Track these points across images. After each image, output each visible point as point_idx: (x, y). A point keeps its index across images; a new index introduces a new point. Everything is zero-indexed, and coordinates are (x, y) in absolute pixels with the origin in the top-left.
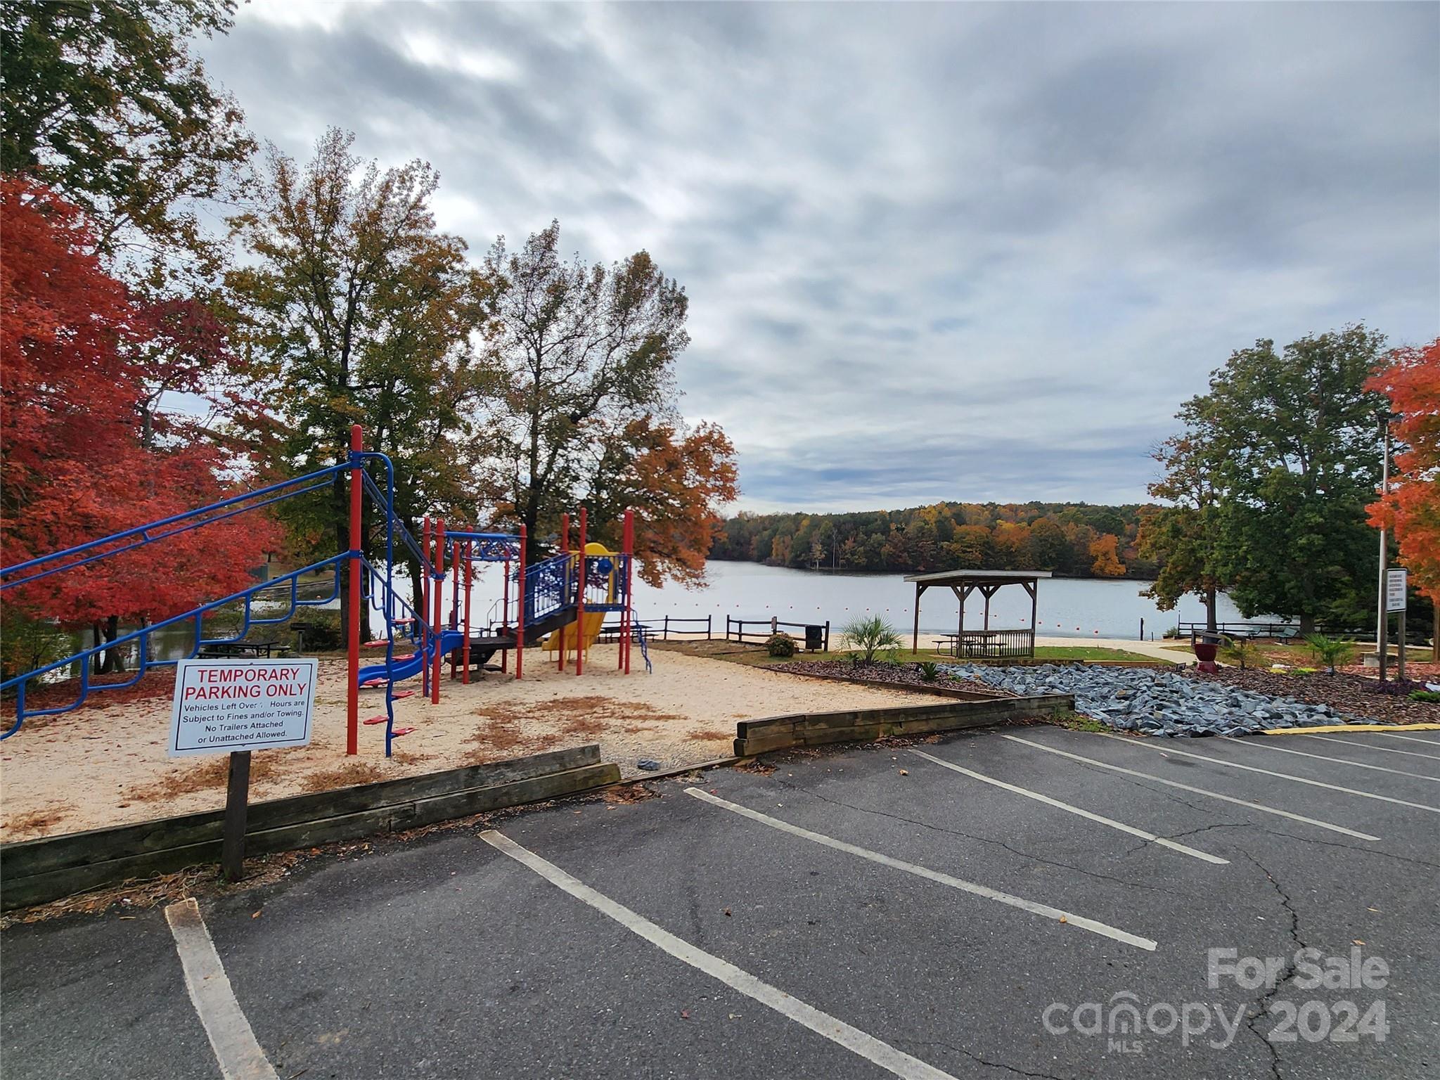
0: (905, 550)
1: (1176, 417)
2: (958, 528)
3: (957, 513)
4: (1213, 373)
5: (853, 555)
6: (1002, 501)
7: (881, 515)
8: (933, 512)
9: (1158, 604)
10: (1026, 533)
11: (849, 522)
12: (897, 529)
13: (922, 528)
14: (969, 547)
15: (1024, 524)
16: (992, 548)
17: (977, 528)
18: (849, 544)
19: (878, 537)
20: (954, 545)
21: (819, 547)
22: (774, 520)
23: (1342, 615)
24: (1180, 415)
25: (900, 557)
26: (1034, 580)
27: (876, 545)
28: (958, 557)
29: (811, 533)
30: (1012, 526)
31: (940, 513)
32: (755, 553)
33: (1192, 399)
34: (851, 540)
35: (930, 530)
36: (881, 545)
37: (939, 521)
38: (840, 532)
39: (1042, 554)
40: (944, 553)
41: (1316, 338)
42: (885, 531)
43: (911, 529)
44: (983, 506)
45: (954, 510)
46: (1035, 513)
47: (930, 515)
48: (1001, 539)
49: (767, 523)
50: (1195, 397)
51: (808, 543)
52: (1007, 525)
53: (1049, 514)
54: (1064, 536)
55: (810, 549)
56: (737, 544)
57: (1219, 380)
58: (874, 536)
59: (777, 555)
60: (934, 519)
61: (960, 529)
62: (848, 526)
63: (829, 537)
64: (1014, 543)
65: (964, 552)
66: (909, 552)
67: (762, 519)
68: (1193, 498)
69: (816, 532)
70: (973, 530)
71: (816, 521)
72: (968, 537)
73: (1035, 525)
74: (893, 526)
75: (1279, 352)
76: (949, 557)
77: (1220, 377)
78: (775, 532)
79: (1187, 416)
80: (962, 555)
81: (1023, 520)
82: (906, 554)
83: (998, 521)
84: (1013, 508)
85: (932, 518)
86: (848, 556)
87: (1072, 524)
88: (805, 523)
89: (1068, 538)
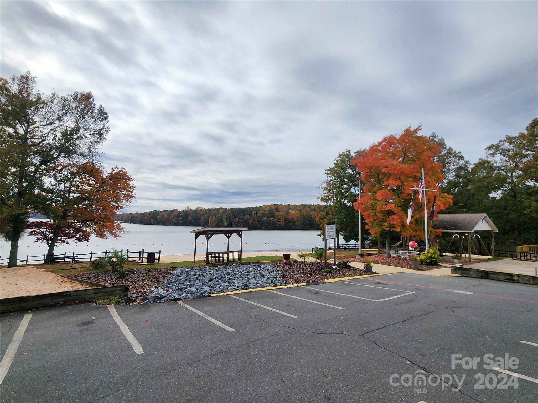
0: (258, 221)
1: (324, 174)
2: (276, 213)
3: (276, 208)
4: (334, 160)
5: (238, 223)
6: (292, 204)
7: (250, 209)
8: (268, 207)
9: (323, 239)
10: (298, 215)
11: (237, 211)
12: (255, 214)
13: (264, 213)
14: (280, 220)
15: (298, 212)
16: (288, 220)
17: (282, 213)
18: (237, 219)
19: (247, 216)
20: (275, 219)
21: (226, 220)
22: (210, 210)
23: (376, 240)
24: (325, 174)
25: (256, 224)
26: (241, 231)
27: (247, 220)
28: (276, 223)
29: (223, 215)
30: (294, 212)
31: (270, 208)
32: (202, 223)
33: (328, 168)
34: (238, 218)
35: (266, 214)
36: (249, 219)
37: (270, 211)
38: (233, 215)
39: (304, 222)
40: (271, 222)
41: (362, 150)
42: (251, 214)
43: (260, 213)
44: (286, 205)
45: (275, 207)
46: (302, 208)
47: (267, 209)
48: (291, 217)
49: (207, 211)
50: (329, 168)
51: (222, 219)
52: (292, 212)
53: (306, 208)
54: (311, 216)
55: (222, 221)
56: (195, 220)
57: (336, 162)
58: (246, 216)
59: (210, 224)
60: (268, 210)
61: (277, 214)
62: (237, 212)
63: (230, 217)
64: (294, 218)
65: (278, 222)
66: (259, 222)
67: (206, 210)
68: (331, 202)
69: (225, 215)
70: (281, 214)
71: (225, 210)
72: (279, 216)
73: (302, 212)
74: (253, 213)
75: (353, 154)
76: (273, 223)
77: (337, 161)
78: (210, 215)
79: (328, 174)
80: (277, 223)
81: (298, 210)
82: (258, 223)
83: (290, 211)
84: (295, 206)
85: (267, 210)
86: (237, 224)
87: (313, 212)
88: (221, 211)
89: (312, 216)
